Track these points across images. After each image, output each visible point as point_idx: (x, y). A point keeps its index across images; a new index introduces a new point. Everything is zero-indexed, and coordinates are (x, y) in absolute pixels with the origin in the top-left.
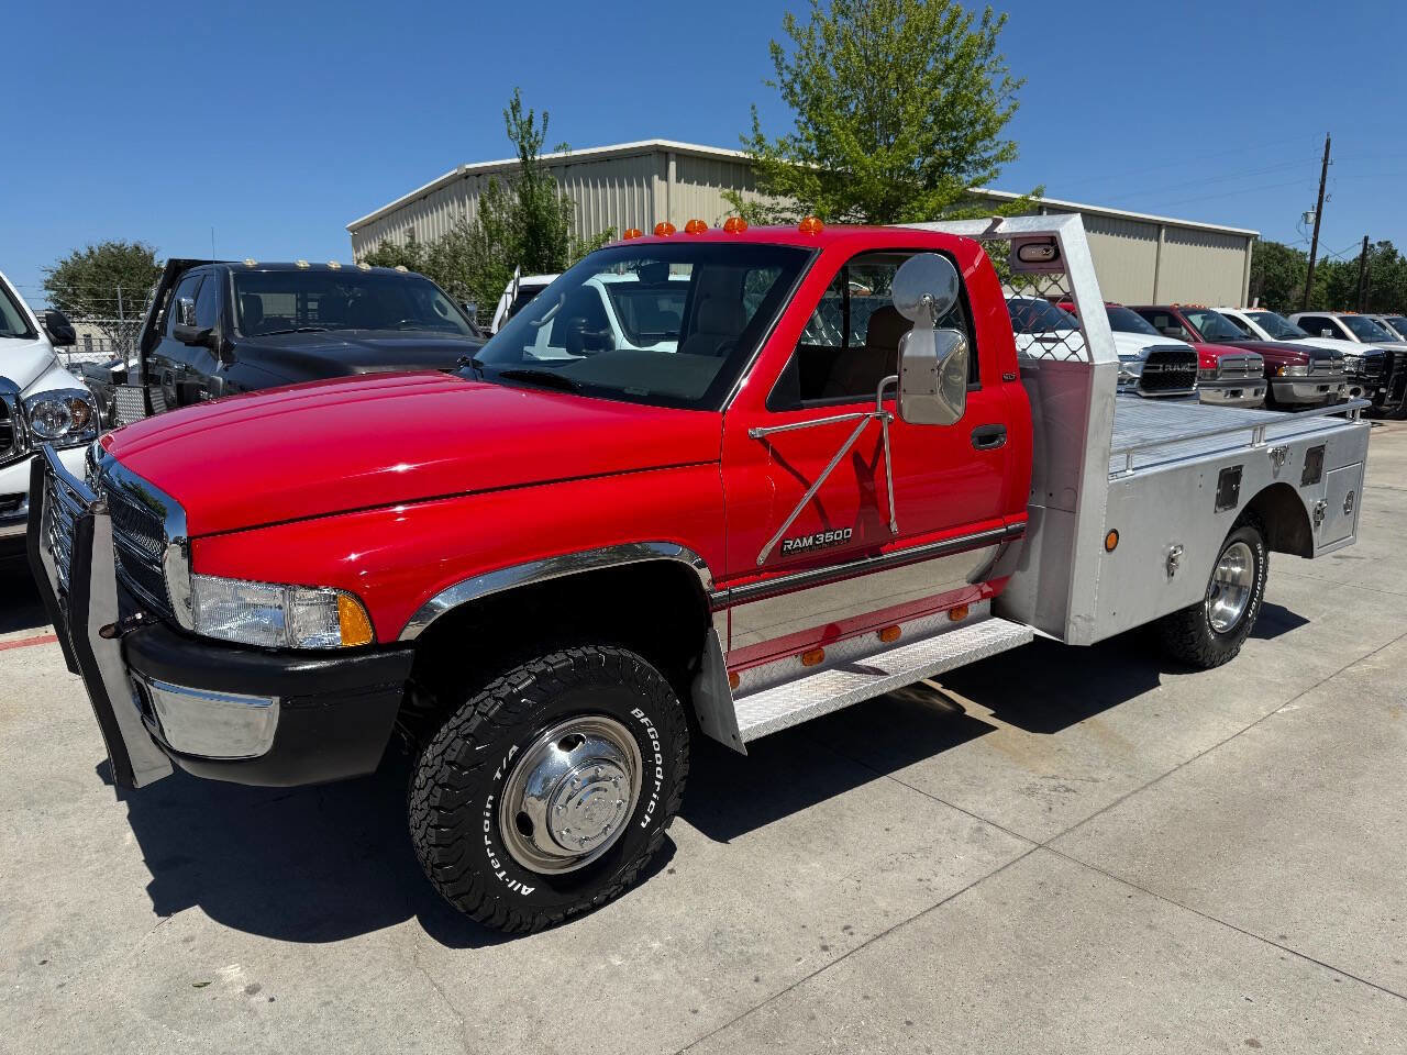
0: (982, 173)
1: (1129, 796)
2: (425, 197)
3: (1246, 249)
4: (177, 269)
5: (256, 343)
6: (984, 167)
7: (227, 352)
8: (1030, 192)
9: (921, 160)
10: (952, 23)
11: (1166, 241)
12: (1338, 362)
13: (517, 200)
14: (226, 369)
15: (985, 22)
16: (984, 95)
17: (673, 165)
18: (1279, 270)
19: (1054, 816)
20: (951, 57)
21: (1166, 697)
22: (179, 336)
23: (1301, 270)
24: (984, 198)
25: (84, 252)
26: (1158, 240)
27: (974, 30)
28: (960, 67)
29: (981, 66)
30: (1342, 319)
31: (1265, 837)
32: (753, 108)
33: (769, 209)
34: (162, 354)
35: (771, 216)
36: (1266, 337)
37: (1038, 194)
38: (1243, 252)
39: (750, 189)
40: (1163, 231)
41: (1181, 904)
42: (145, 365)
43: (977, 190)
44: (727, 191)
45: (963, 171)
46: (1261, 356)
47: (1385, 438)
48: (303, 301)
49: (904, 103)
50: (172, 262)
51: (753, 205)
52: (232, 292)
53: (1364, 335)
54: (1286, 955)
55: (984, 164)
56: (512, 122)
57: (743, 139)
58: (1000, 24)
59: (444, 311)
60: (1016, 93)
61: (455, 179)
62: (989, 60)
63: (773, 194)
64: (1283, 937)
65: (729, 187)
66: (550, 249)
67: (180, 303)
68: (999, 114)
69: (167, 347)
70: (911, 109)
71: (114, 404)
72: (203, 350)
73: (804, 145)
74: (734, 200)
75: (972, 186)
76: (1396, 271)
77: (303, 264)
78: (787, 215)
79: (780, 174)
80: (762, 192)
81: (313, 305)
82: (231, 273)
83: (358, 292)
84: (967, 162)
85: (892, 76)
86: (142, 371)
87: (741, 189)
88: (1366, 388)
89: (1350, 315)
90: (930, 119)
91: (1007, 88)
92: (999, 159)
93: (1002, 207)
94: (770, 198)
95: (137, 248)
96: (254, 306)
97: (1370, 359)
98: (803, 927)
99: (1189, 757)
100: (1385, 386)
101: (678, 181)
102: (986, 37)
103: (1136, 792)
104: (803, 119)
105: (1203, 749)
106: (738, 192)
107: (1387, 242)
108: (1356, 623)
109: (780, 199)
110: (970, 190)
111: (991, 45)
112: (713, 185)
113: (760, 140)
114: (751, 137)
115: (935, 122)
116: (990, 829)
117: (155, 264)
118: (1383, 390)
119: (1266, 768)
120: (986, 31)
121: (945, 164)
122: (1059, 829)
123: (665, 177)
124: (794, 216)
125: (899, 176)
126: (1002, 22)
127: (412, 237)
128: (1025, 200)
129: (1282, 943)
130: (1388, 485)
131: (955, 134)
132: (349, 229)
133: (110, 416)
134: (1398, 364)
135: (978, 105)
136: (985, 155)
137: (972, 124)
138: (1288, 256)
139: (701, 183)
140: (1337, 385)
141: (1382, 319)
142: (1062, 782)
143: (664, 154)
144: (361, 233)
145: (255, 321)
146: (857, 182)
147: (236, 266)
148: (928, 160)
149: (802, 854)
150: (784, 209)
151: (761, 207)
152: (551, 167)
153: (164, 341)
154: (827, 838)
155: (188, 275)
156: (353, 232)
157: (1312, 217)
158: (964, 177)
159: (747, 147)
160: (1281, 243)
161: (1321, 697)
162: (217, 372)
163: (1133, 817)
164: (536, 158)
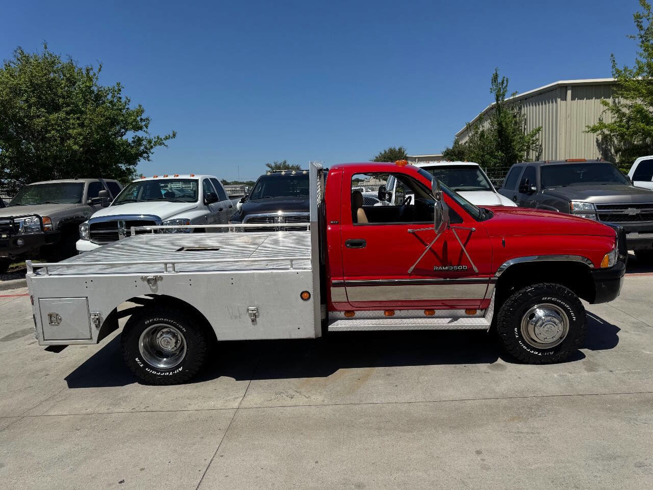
1: (304, 406)
17: (569, 93)
19: (265, 403)
25: (383, 152)
32: (612, 56)
101: (573, 99)
103: (309, 405)
112: (597, 98)
123: (565, 99)
142: (297, 395)
143: (565, 87)
144: (460, 137)
152: (520, 100)
164: (505, 100)
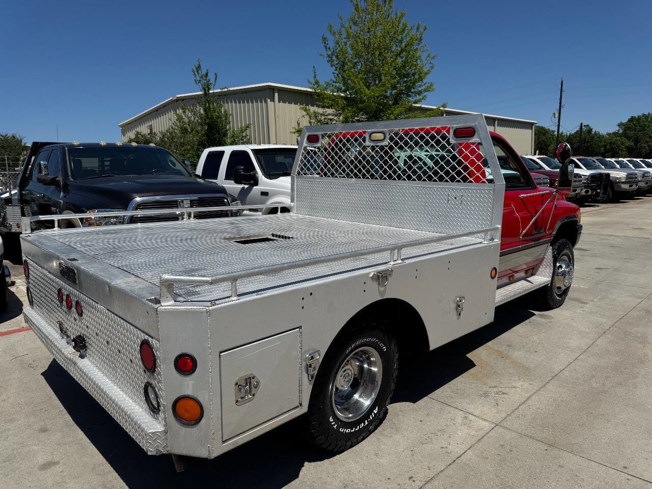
0: (418, 97)
1: (533, 395)
2: (157, 111)
3: (532, 129)
4: (37, 147)
5: (79, 182)
6: (419, 94)
7: (66, 188)
8: (440, 106)
9: (391, 91)
10: (403, 30)
11: (498, 126)
12: (580, 179)
13: (202, 111)
14: (65, 197)
15: (418, 29)
16: (419, 61)
17: (276, 95)
18: (544, 138)
19: (500, 408)
20: (403, 45)
21: (538, 342)
22: (40, 180)
23: (553, 138)
24: (420, 109)
26: (494, 125)
27: (413, 32)
28: (407, 49)
29: (417, 49)
30: (578, 159)
31: (602, 413)
32: (314, 67)
33: (321, 114)
34: (30, 189)
35: (323, 117)
36: (547, 168)
37: (444, 106)
38: (530, 130)
39: (313, 105)
40: (496, 122)
41: (572, 452)
42: (21, 195)
43: (416, 105)
44: (302, 106)
45: (410, 96)
46: (547, 177)
47: (602, 212)
48: (102, 162)
49: (383, 65)
50: (35, 144)
51: (315, 112)
52: (67, 158)
53: (588, 166)
54: (630, 477)
55: (420, 93)
56: (197, 75)
57: (309, 82)
58: (424, 30)
59: (174, 165)
60: (432, 61)
61: (172, 102)
62: (420, 46)
63: (323, 107)
64: (625, 468)
65: (303, 105)
66: (219, 134)
67: (40, 164)
68: (425, 70)
69: (33, 185)
70: (386, 69)
71: (5, 215)
72: (53, 187)
73: (338, 85)
74: (306, 110)
75: (414, 103)
76: (593, 137)
77: (103, 143)
78: (330, 117)
79: (327, 98)
80: (318, 106)
81: (107, 163)
82: (66, 149)
83: (131, 156)
84: (411, 92)
85: (377, 53)
86: (19, 198)
87: (309, 106)
88: (591, 190)
89: (581, 157)
90: (394, 72)
91: (429, 58)
92: (426, 90)
93: (428, 113)
94: (322, 109)
95: (14, 137)
96: (78, 164)
97: (592, 177)
98: (389, 479)
99: (556, 372)
100: (599, 189)
101: (279, 102)
102: (418, 36)
103: (535, 393)
104: (337, 72)
105: (562, 368)
106: (308, 107)
107: (588, 125)
108: (614, 300)
109: (326, 109)
110: (413, 105)
111: (421, 39)
112: (296, 104)
113: (317, 83)
114: (313, 81)
115: (396, 74)
116: (471, 417)
117: (23, 144)
118: (599, 191)
119: (593, 376)
120: (418, 33)
121: (401, 94)
122: (504, 415)
123: (273, 100)
124: (333, 117)
125: (381, 99)
126: (425, 29)
127: (151, 130)
128: (438, 109)
129: (625, 471)
130: (610, 234)
131: (405, 79)
132: (120, 126)
133: (3, 220)
134: (604, 179)
135: (416, 66)
136: (420, 89)
137: (414, 75)
138: (547, 132)
139: (290, 103)
140: (580, 189)
141: (594, 159)
142: (500, 389)
143: (273, 89)
144: (126, 128)
145: (79, 172)
146: (362, 102)
147: (68, 145)
148: (394, 92)
149: (381, 437)
150: (329, 114)
151: (318, 113)
152: (219, 96)
153: (31, 183)
154: (392, 428)
155: (44, 150)
156: (122, 127)
157: (557, 115)
158: (410, 99)
159: (311, 86)
160: (544, 126)
161: (608, 338)
162: (61, 197)
163: (538, 406)
164: (211, 92)
